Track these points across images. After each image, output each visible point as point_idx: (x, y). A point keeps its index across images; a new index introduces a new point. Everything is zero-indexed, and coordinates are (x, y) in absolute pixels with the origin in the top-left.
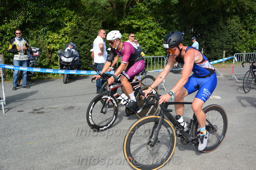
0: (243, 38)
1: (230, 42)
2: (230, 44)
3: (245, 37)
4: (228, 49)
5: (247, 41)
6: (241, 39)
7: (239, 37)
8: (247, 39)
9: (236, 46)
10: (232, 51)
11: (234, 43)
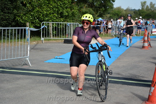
0: (28, 5)
1: (9, 9)
2: (8, 13)
3: (30, 3)
4: (6, 20)
5: (33, 9)
6: (25, 5)
7: (22, 3)
8: (33, 7)
9: (19, 16)
10: (14, 24)
11: (15, 11)
